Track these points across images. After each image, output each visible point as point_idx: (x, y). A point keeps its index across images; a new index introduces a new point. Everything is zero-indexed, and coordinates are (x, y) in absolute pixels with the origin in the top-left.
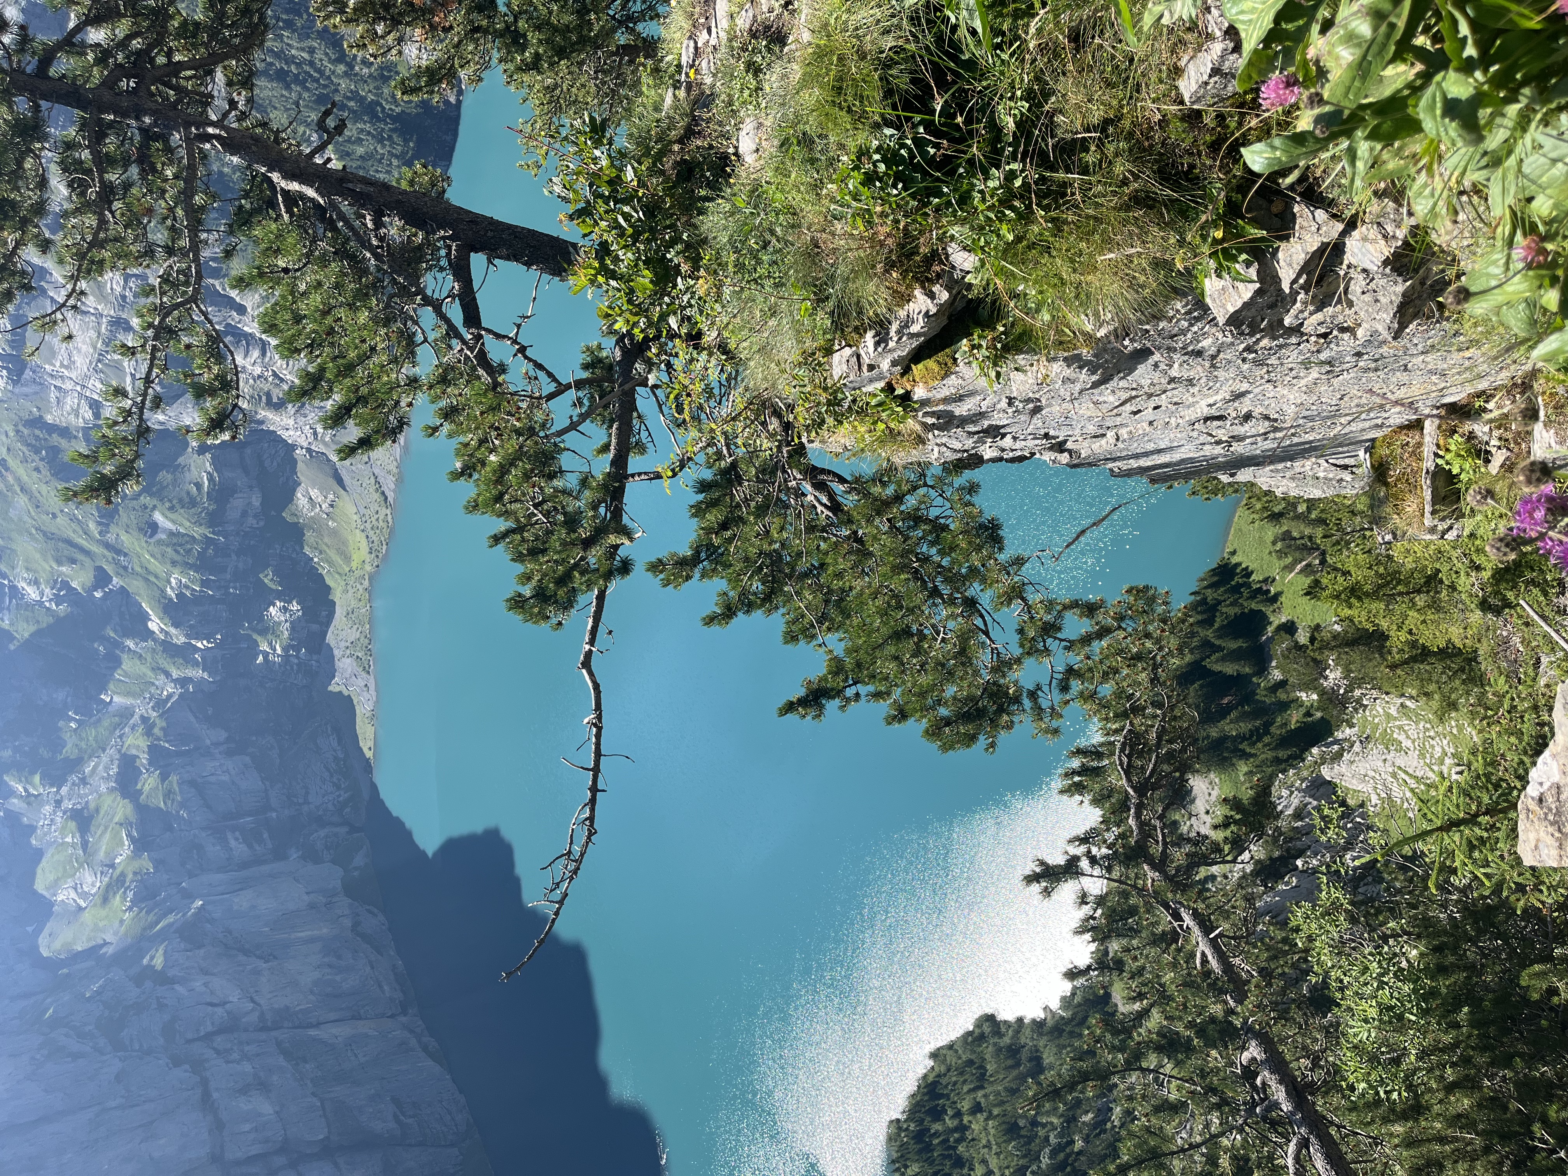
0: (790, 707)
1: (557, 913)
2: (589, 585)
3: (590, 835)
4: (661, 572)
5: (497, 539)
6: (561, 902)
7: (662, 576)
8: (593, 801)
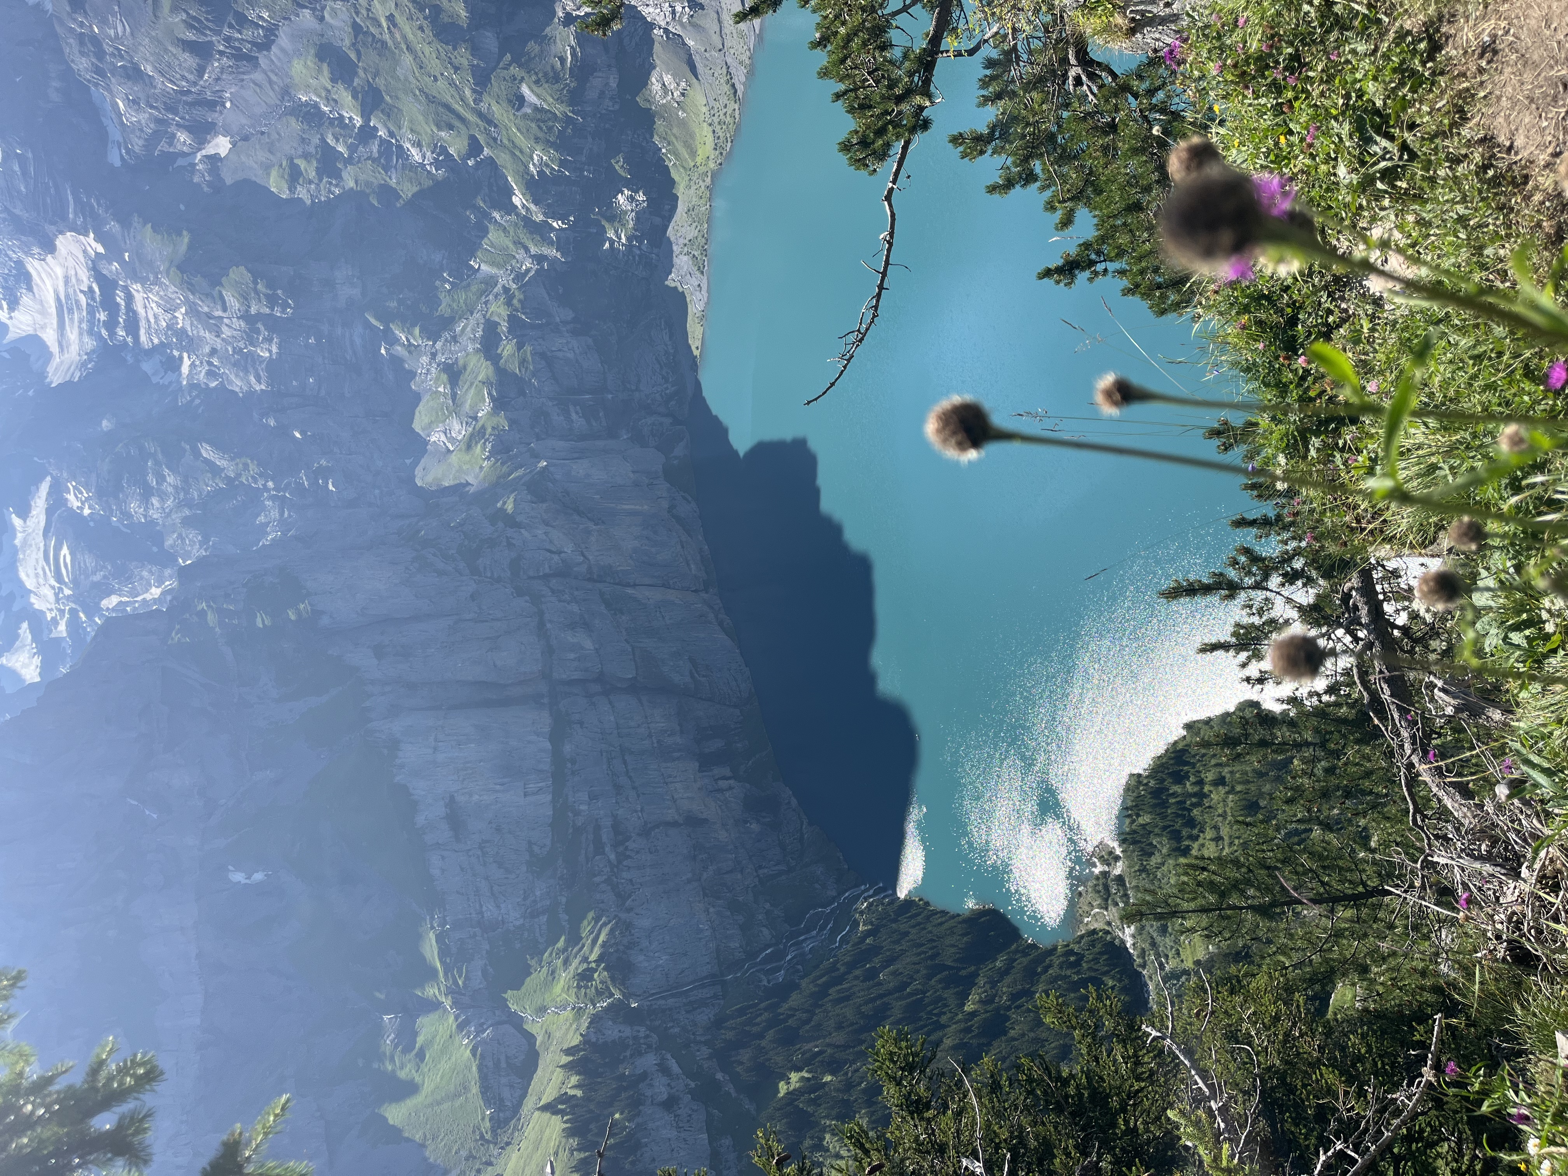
0: (1047, 273)
1: (845, 367)
2: (898, 137)
3: (874, 316)
4: (961, 144)
5: (838, 96)
6: (849, 360)
7: (961, 149)
8: (879, 295)
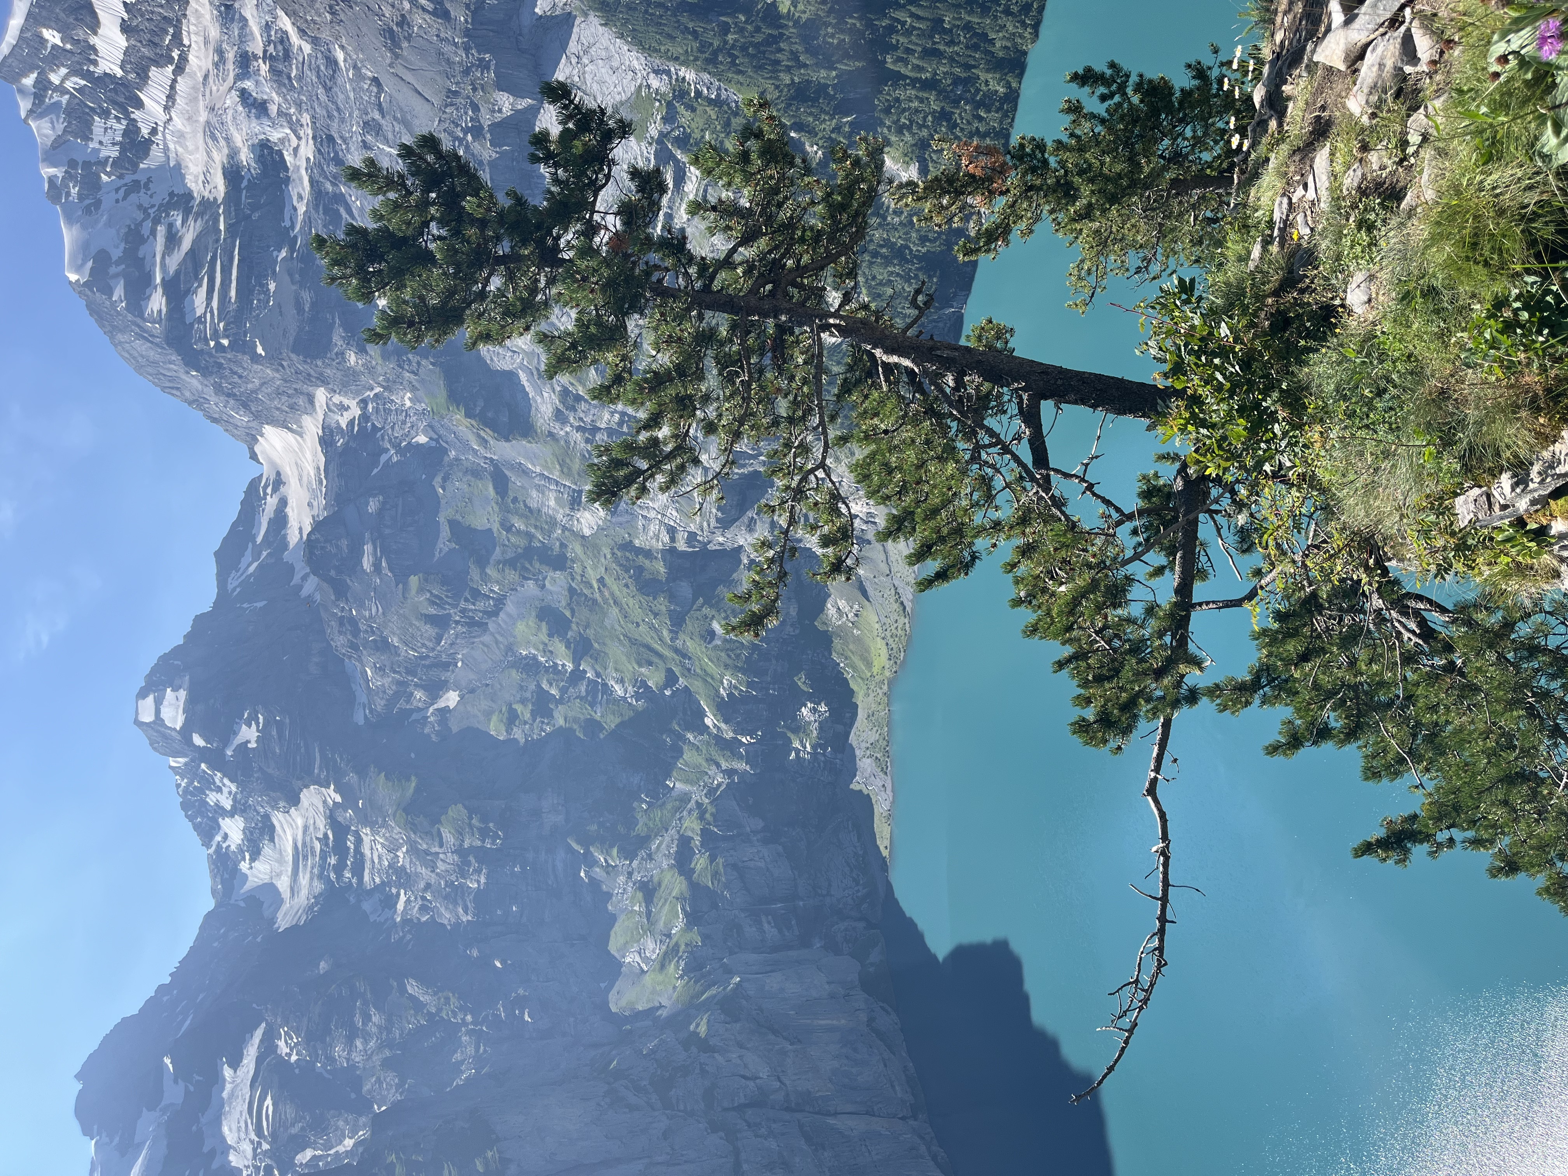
0: (1367, 848)
1: (1126, 1042)
2: (1155, 712)
3: (1160, 967)
4: (1218, 697)
5: (1061, 665)
6: (1131, 1031)
7: (1218, 701)
8: (1162, 932)
